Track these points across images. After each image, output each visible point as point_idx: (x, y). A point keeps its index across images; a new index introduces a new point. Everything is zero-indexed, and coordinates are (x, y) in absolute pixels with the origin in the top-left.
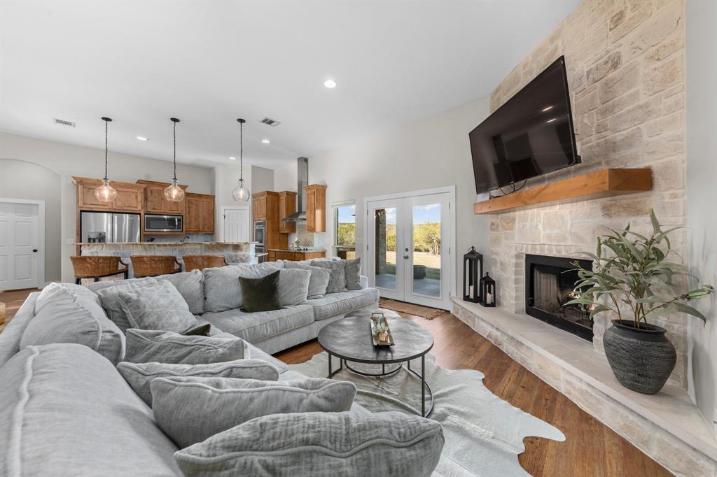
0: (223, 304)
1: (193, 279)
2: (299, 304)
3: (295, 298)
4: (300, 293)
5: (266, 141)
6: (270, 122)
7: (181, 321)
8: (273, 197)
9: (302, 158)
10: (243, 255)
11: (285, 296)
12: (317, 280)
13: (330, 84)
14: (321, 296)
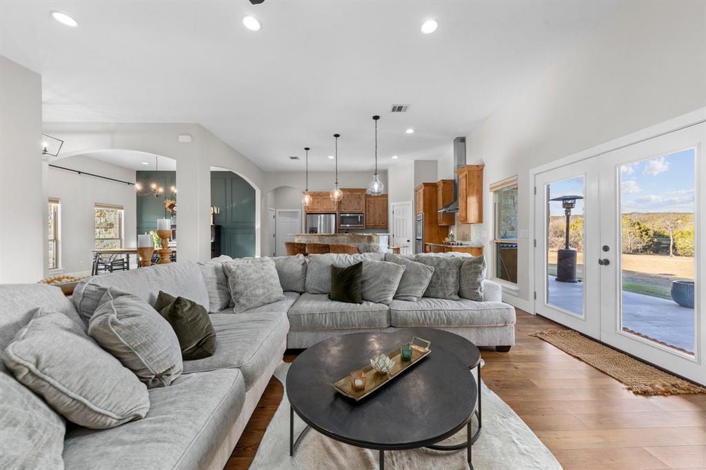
0: (316, 288)
1: (295, 262)
2: (380, 302)
3: (377, 295)
4: (384, 290)
5: (410, 131)
6: (400, 109)
7: (264, 294)
8: (430, 188)
9: (457, 138)
10: (375, 247)
11: (368, 290)
12: (412, 278)
13: (429, 26)
14: (415, 299)
